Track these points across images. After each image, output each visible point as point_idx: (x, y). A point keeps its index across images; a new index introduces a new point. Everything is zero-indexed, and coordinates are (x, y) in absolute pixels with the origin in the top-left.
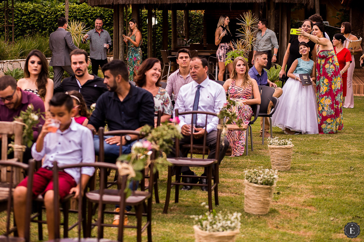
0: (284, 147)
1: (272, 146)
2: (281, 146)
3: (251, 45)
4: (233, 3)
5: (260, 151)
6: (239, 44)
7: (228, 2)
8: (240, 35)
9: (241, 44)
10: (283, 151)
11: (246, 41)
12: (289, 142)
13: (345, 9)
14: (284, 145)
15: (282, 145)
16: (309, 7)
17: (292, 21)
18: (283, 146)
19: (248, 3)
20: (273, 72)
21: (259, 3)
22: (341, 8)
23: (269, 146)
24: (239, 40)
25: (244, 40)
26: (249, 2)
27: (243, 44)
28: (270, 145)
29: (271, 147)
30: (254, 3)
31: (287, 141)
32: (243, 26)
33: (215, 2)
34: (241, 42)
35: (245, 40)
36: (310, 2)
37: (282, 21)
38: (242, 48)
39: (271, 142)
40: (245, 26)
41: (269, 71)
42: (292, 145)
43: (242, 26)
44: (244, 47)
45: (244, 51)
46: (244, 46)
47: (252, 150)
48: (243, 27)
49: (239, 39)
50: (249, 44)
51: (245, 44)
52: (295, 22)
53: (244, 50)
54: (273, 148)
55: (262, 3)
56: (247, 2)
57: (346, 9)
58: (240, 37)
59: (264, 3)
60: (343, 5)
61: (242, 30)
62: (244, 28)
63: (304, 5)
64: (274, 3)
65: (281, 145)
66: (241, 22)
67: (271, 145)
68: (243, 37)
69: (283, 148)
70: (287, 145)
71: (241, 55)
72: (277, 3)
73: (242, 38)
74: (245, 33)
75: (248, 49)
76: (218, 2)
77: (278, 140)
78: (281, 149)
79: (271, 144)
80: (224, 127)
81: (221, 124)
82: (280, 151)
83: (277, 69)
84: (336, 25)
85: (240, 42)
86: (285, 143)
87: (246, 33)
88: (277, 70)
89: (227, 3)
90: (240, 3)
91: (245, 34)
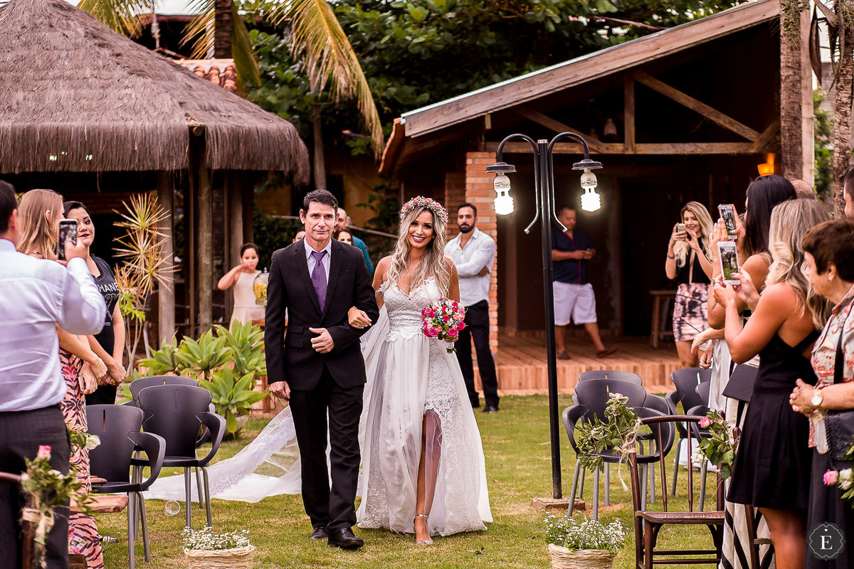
0: (228, 555)
1: (194, 553)
2: (219, 552)
3: (153, 277)
4: (104, 173)
5: (169, 561)
6: (121, 275)
7: (92, 170)
8: (124, 252)
9: (126, 275)
10: (226, 565)
11: (140, 268)
12: (243, 540)
13: (387, 184)
14: (228, 547)
15: (223, 548)
16: (297, 179)
17: (259, 216)
18: (226, 550)
19: (144, 172)
20: (207, 345)
21: (172, 171)
22: (379, 182)
23: (186, 551)
24: (122, 265)
25: (133, 265)
26: (145, 169)
27: (131, 275)
28: (188, 550)
29: (193, 555)
30: (159, 171)
31: (235, 537)
32: (129, 229)
33: (59, 172)
34: (126, 270)
35: (136, 264)
36: (298, 168)
37: (231, 216)
38: (129, 285)
39: (192, 540)
40: (134, 230)
41: (198, 343)
42: (249, 545)
43: (128, 231)
44: (133, 283)
45: (135, 293)
46: (134, 280)
47: (147, 560)
48: (131, 232)
49: (121, 262)
50: (146, 274)
51: (137, 276)
52: (267, 220)
53: (133, 290)
54: (198, 558)
55: (177, 171)
56: (141, 169)
57: (390, 185)
58: (123, 258)
59: (183, 170)
60: (382, 175)
61: (128, 240)
62: (132, 235)
63: (286, 174)
64: (209, 170)
65: (219, 549)
66: (125, 220)
67: (193, 551)
68: (131, 259)
69: (225, 558)
70: (235, 546)
71: (126, 303)
72: (216, 171)
73: (129, 261)
74: (134, 248)
75: (143, 288)
76: (68, 171)
77: (210, 535)
78: (221, 560)
79: (191, 547)
80: (43, 514)
81: (35, 508)
82: (219, 564)
83: (217, 337)
84: (368, 225)
85: (123, 269)
86: (231, 542)
87: (140, 247)
88: (217, 340)
89: (89, 172)
90: (122, 171)
91: (135, 250)
